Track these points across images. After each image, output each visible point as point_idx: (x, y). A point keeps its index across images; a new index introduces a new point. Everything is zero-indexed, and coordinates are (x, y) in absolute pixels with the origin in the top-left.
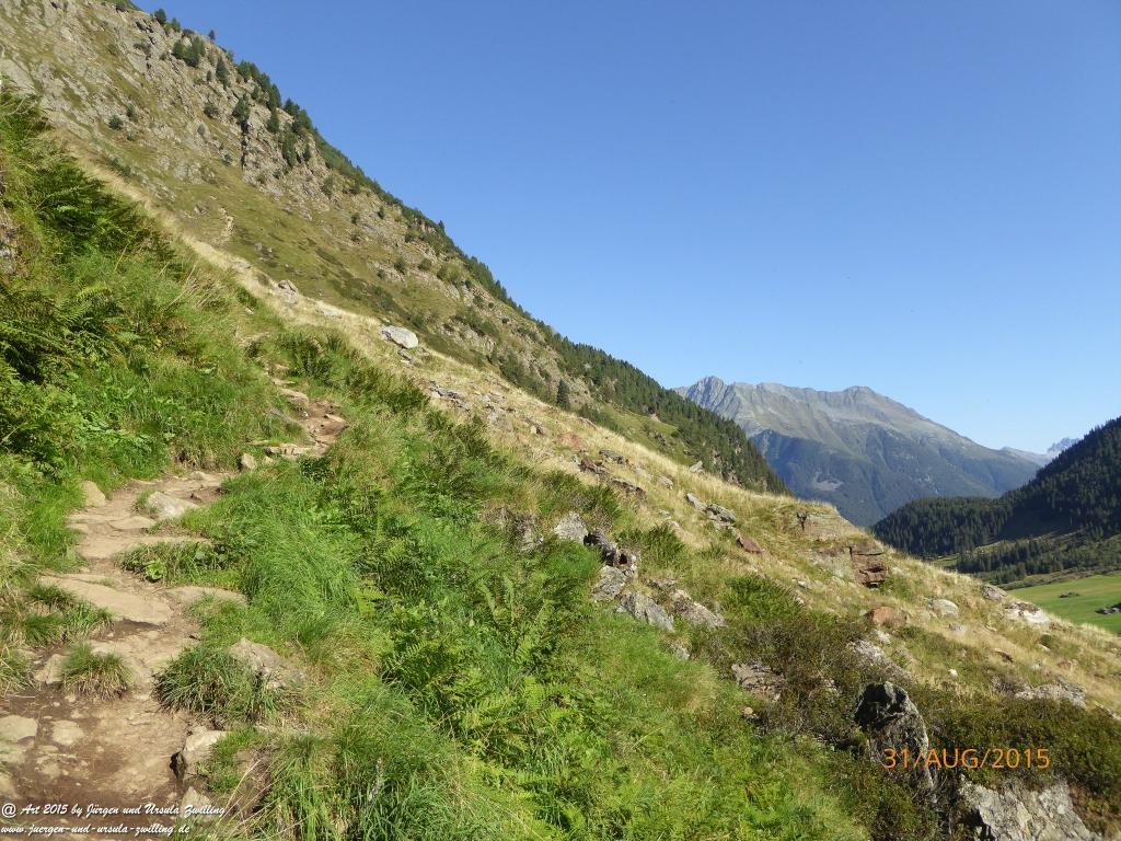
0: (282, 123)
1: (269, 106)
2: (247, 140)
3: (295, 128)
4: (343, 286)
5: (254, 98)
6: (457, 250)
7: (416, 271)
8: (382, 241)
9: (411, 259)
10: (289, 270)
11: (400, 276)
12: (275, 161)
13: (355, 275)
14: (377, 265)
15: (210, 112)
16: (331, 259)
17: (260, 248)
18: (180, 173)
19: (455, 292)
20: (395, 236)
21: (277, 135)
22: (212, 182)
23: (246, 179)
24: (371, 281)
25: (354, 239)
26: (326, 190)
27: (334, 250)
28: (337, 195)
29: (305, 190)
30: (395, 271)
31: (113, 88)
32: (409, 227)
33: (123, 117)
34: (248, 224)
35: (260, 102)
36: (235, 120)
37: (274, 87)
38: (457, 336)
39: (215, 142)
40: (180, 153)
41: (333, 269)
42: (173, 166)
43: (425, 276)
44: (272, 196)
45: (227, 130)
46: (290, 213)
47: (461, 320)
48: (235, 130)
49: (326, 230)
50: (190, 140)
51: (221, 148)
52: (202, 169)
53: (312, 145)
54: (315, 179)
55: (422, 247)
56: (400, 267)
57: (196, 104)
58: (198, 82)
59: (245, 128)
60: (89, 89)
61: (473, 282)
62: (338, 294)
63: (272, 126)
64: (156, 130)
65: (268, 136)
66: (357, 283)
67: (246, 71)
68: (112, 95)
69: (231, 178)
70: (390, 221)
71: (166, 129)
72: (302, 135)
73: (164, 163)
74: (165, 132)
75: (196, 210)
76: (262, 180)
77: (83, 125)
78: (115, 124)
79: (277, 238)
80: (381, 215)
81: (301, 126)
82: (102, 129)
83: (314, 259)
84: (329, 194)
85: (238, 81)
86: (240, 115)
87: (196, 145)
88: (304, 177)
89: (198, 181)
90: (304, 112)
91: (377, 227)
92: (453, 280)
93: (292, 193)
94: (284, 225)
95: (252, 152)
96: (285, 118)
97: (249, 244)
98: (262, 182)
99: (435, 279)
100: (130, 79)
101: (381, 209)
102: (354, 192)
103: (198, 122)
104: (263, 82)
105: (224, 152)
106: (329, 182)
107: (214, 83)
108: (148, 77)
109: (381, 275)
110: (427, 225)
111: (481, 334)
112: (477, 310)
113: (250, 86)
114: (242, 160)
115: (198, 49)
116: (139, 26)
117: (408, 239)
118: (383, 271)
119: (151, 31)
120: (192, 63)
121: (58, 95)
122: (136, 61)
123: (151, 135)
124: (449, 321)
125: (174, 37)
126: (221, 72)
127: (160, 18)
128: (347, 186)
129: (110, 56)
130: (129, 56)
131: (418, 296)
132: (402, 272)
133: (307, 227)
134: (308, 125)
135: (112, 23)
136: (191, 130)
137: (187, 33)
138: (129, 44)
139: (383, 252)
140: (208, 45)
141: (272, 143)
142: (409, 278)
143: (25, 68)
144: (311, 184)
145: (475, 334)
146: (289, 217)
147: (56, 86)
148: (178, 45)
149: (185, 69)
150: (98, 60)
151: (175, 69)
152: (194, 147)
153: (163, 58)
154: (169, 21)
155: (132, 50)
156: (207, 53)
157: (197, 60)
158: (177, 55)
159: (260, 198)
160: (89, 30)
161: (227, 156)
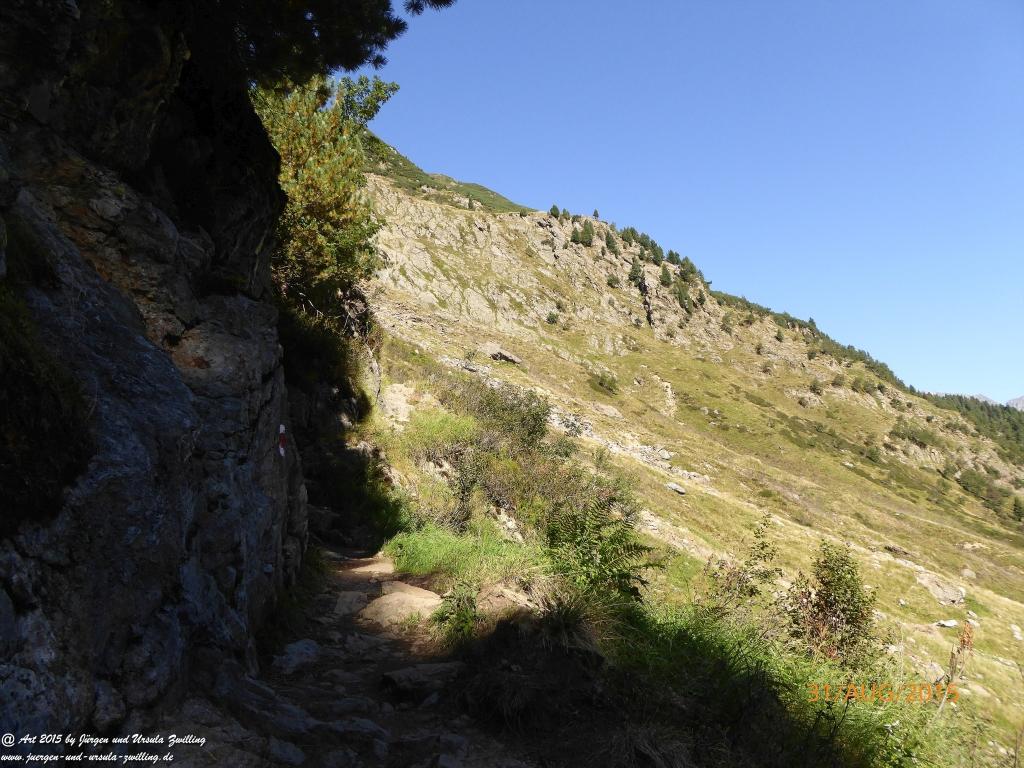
0: (672, 275)
1: (657, 263)
2: (648, 299)
3: (684, 276)
4: (793, 434)
5: (642, 259)
7: (831, 389)
8: (789, 365)
9: (823, 378)
10: (742, 430)
11: (818, 398)
12: (676, 312)
13: (787, 413)
14: (794, 393)
15: (612, 283)
16: (760, 402)
17: (707, 412)
18: (608, 349)
19: (871, 400)
20: (799, 357)
21: (672, 287)
22: (635, 349)
23: (657, 336)
24: (803, 416)
25: (766, 371)
26: (726, 328)
27: (754, 388)
28: (736, 330)
29: (708, 332)
30: (812, 395)
31: (540, 287)
33: (555, 311)
34: (686, 388)
35: (648, 260)
36: (633, 283)
37: (654, 243)
38: (902, 456)
39: (625, 310)
40: (604, 329)
41: (771, 414)
42: (602, 342)
43: (841, 391)
44: (683, 347)
45: (628, 294)
46: (704, 360)
47: (898, 435)
48: (636, 292)
49: (739, 368)
50: (607, 314)
51: (630, 314)
52: (624, 339)
53: (701, 287)
54: (713, 320)
55: (826, 359)
56: (814, 389)
57: (600, 280)
58: (597, 259)
59: (643, 289)
60: (526, 295)
63: (665, 281)
64: (578, 313)
65: (664, 291)
66: (797, 424)
67: (629, 236)
68: (542, 295)
69: (646, 340)
70: (788, 342)
71: (586, 310)
72: (691, 281)
73: (593, 342)
74: (586, 313)
75: (636, 383)
76: (670, 335)
77: (529, 328)
78: (552, 320)
79: (713, 396)
80: (779, 338)
81: (688, 273)
82: (543, 326)
84: (728, 331)
85: (625, 248)
86: (637, 279)
87: (613, 319)
88: (703, 321)
89: (625, 352)
90: (686, 259)
91: (779, 352)
92: (868, 390)
93: (697, 339)
94: (708, 377)
95: (655, 310)
96: (672, 268)
97: (695, 409)
98: (672, 336)
99: (851, 392)
100: (548, 274)
101: (779, 332)
102: (749, 322)
103: (607, 296)
104: (645, 242)
105: (634, 317)
106: (725, 319)
107: (609, 256)
108: (558, 267)
109: (802, 402)
111: (922, 445)
112: (903, 416)
113: (636, 249)
114: (649, 318)
115: (588, 227)
116: (541, 225)
117: (811, 356)
118: (803, 398)
119: (551, 226)
120: (588, 244)
121: (507, 307)
122: (546, 256)
123: (576, 319)
124: (887, 439)
125: (569, 227)
126: (610, 243)
127: (554, 213)
128: (742, 319)
129: (529, 259)
130: (540, 253)
131: (843, 417)
132: (818, 393)
133: (723, 371)
134: (692, 270)
135: (521, 228)
136: (604, 304)
137: (576, 219)
138: (538, 242)
139: (794, 377)
140: (595, 224)
141: (670, 297)
142: (826, 398)
143: (480, 291)
144: (712, 326)
145: (917, 448)
146: (705, 365)
147: (503, 300)
148: (575, 232)
149: (584, 251)
150: (523, 266)
151: (576, 253)
152: (610, 320)
153: (565, 247)
154: (561, 213)
155: (541, 247)
156: (596, 231)
157: (591, 240)
158: (575, 240)
159: (677, 354)
160: (510, 242)
161: (637, 320)
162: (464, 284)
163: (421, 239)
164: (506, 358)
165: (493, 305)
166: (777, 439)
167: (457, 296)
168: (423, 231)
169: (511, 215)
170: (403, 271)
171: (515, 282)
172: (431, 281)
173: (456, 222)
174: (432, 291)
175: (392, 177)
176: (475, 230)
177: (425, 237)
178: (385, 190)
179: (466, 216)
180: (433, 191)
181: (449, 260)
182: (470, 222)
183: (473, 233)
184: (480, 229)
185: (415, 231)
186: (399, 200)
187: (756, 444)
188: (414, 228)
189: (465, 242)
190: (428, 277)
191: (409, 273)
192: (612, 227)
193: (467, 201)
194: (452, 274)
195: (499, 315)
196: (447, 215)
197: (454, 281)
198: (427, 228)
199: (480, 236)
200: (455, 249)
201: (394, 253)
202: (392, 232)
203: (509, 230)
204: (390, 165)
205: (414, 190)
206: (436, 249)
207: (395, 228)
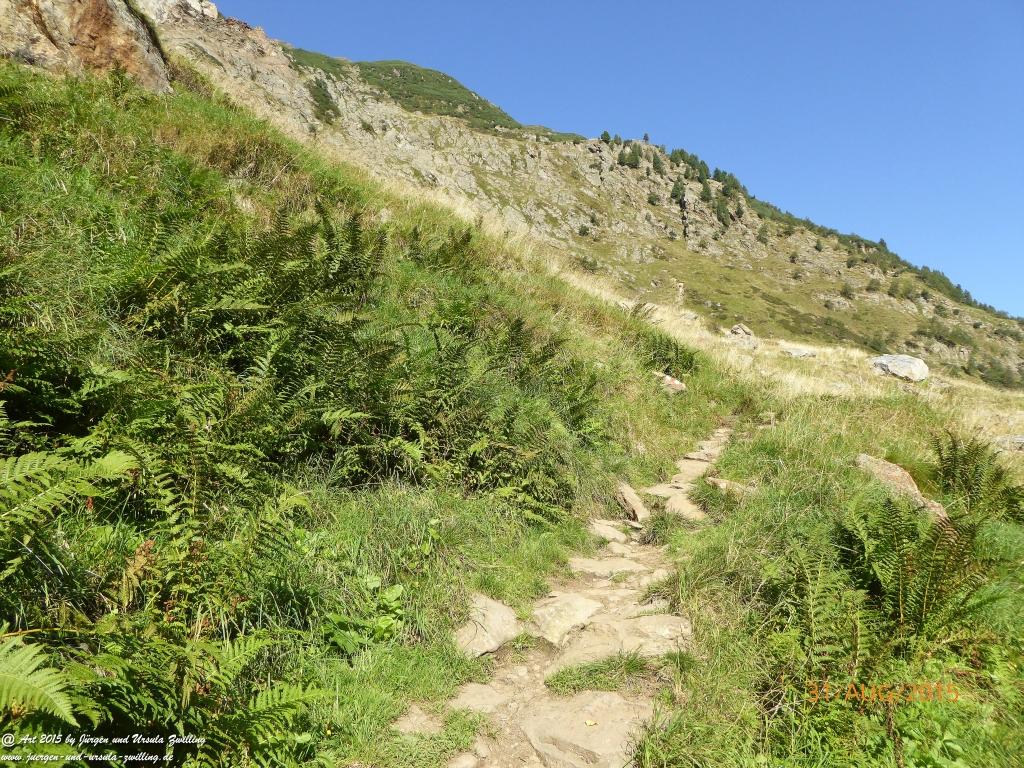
0: (713, 191)
1: (700, 180)
2: (686, 214)
3: (725, 193)
5: (686, 178)
6: (904, 263)
7: (864, 294)
8: (824, 272)
9: (857, 283)
11: (848, 303)
12: (712, 225)
13: (802, 311)
14: (822, 297)
15: (653, 201)
16: (776, 301)
17: (710, 305)
18: (636, 257)
19: (911, 307)
20: (836, 265)
21: (711, 202)
22: (662, 258)
23: (690, 248)
24: (820, 314)
25: (796, 277)
26: (762, 239)
27: (778, 292)
28: (773, 240)
29: (742, 243)
30: (842, 299)
31: (579, 204)
32: (849, 252)
33: (589, 225)
34: (697, 286)
35: (692, 179)
36: (674, 201)
37: (703, 163)
38: (923, 353)
39: (661, 224)
40: (634, 241)
41: (780, 309)
42: (630, 252)
43: (875, 297)
44: (714, 256)
45: (668, 211)
46: (731, 268)
47: (924, 334)
48: (676, 209)
49: (767, 275)
50: (641, 228)
51: (666, 228)
52: (653, 250)
53: (743, 202)
54: (750, 232)
55: (866, 269)
56: (846, 293)
57: (641, 197)
58: (640, 179)
59: (682, 204)
60: (562, 210)
61: (930, 291)
62: (788, 332)
63: (705, 197)
64: (614, 227)
65: (703, 206)
66: (806, 318)
67: (677, 157)
68: (578, 210)
69: (677, 250)
70: (828, 251)
71: (621, 224)
72: (733, 196)
73: (622, 252)
74: (621, 227)
75: (652, 284)
76: (703, 245)
77: (563, 239)
78: (584, 232)
79: (723, 293)
80: (818, 248)
81: (731, 188)
82: (574, 238)
83: (760, 304)
84: (764, 241)
85: (672, 168)
86: (678, 196)
87: (646, 231)
88: (739, 233)
89: (651, 260)
90: (731, 176)
91: (817, 261)
92: (907, 295)
93: (731, 250)
94: (728, 280)
95: (691, 223)
96: (715, 186)
97: (700, 303)
98: (704, 247)
99: (887, 297)
100: (590, 193)
101: (818, 242)
102: (789, 233)
103: (644, 212)
104: (692, 162)
105: (668, 230)
106: (764, 230)
107: (654, 176)
108: (602, 188)
109: (828, 305)
110: (867, 246)
111: (950, 344)
112: (940, 319)
113: (682, 169)
114: (685, 234)
115: (637, 152)
116: (592, 150)
117: (851, 264)
118: (829, 302)
119: (600, 151)
120: (634, 166)
121: (541, 221)
122: (593, 178)
123: (611, 233)
124: (911, 337)
125: (618, 150)
126: (657, 165)
127: (605, 139)
128: (781, 230)
129: (574, 181)
130: (587, 176)
131: (871, 319)
132: (850, 298)
133: (748, 276)
134: (736, 186)
135: (572, 155)
136: (640, 219)
137: (627, 143)
138: (586, 167)
139: (828, 283)
140: (644, 147)
141: (707, 211)
142: (858, 303)
143: (518, 209)
144: (747, 237)
145: (943, 346)
146: (732, 272)
147: (539, 215)
148: (621, 155)
149: (629, 171)
150: (566, 186)
151: (621, 174)
153: (611, 169)
154: (612, 138)
155: (589, 170)
156: (644, 154)
157: (637, 162)
158: (621, 163)
159: (704, 261)
160: (557, 166)
161: (671, 233)
163: (474, 166)
165: (529, 219)
168: (476, 159)
169: (564, 143)
171: (555, 201)
172: (473, 200)
173: (509, 151)
175: (467, 119)
176: (527, 157)
177: (477, 164)
178: (448, 125)
179: (520, 146)
180: (505, 130)
181: (494, 183)
182: (523, 150)
183: (525, 160)
184: (532, 156)
185: (468, 159)
186: (461, 134)
188: (467, 156)
189: (515, 168)
190: (470, 196)
192: (662, 151)
194: (494, 194)
195: (533, 228)
196: (502, 145)
197: (496, 200)
198: (480, 156)
199: (531, 162)
200: (504, 174)
201: (444, 177)
202: (446, 160)
203: (560, 156)
204: (468, 109)
205: (485, 129)
206: (486, 174)
207: (449, 157)
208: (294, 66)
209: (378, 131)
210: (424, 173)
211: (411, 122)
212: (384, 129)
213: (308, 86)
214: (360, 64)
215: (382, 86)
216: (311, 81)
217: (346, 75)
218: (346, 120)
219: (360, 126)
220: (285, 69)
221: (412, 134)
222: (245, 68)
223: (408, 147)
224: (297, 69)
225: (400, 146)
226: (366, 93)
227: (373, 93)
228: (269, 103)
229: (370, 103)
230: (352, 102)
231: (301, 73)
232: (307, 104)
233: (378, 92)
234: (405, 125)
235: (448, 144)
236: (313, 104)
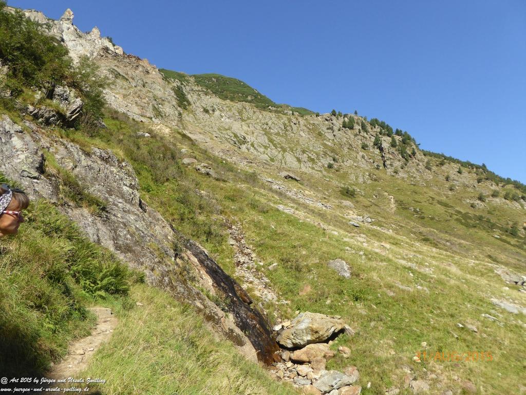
0: (397, 141)
1: (389, 135)
2: (384, 155)
3: (404, 142)
4: (463, 221)
5: (381, 134)
7: (491, 198)
8: (466, 186)
9: (486, 193)
10: (432, 219)
11: (483, 204)
12: (399, 161)
13: (462, 211)
15: (364, 147)
16: (446, 205)
17: (413, 210)
18: (361, 180)
19: (517, 205)
20: (472, 182)
21: (397, 148)
22: (375, 180)
23: (389, 174)
24: (472, 212)
25: (451, 190)
26: (428, 167)
27: (444, 199)
28: (434, 168)
29: (418, 170)
30: (479, 202)
31: (325, 150)
32: (477, 174)
33: (332, 162)
34: (402, 198)
35: (384, 135)
36: (376, 147)
37: (387, 125)
39: (371, 160)
40: (358, 171)
41: (452, 211)
42: (357, 177)
43: (497, 200)
44: (403, 178)
45: (373, 153)
46: (414, 185)
48: (377, 151)
49: (435, 189)
50: (360, 163)
51: (374, 162)
52: (369, 175)
53: (414, 147)
54: (421, 164)
55: (488, 183)
56: (481, 198)
57: (358, 145)
58: (356, 135)
59: (381, 149)
60: (316, 154)
63: (393, 145)
64: (345, 163)
65: (393, 150)
66: (467, 216)
67: (374, 123)
68: (325, 154)
69: (382, 175)
70: (465, 173)
71: (349, 161)
72: (408, 144)
73: (353, 177)
74: (349, 163)
75: (374, 197)
76: (396, 172)
77: (318, 171)
78: (330, 166)
79: (417, 202)
80: (460, 172)
81: (407, 139)
82: (325, 170)
83: (440, 209)
84: (430, 169)
85: (372, 129)
86: (378, 144)
87: (363, 165)
88: (415, 164)
89: (369, 182)
90: (406, 133)
91: (460, 179)
92: (514, 198)
93: (412, 174)
94: (416, 193)
95: (388, 160)
96: (398, 138)
97: (406, 209)
98: (397, 173)
99: (504, 200)
100: (329, 144)
101: (460, 169)
102: (442, 164)
103: (361, 154)
104: (383, 125)
105: (375, 164)
106: (428, 163)
107: (363, 133)
108: (335, 141)
109: (472, 206)
110: (477, 168)
113: (378, 129)
114: (384, 165)
115: (352, 120)
116: (327, 120)
117: (479, 181)
118: (473, 204)
119: (332, 120)
120: (351, 128)
121: (306, 161)
122: (329, 135)
123: (344, 166)
124: (525, 225)
125: (341, 120)
126: (364, 127)
127: (334, 114)
128: (438, 162)
129: (320, 137)
130: (326, 134)
131: (498, 213)
132: (483, 201)
133: (425, 190)
134: (409, 138)
135: (316, 122)
136: (359, 158)
137: (345, 116)
138: (325, 129)
139: (469, 192)
140: (356, 118)
141: (396, 153)
142: (488, 203)
143: (292, 154)
144: (420, 167)
146: (416, 187)
147: (304, 157)
148: (344, 122)
149: (349, 132)
150: (316, 140)
151: (345, 133)
152: (363, 166)
153: (339, 130)
154: (337, 113)
155: (327, 131)
156: (356, 121)
157: (353, 126)
158: (344, 126)
159: (399, 182)
160: (310, 129)
161: (377, 165)
162: (284, 150)
163: (264, 130)
164: (292, 178)
165: (299, 160)
166: (453, 223)
167: (280, 156)
168: (265, 126)
169: (311, 116)
170: (252, 145)
171: (311, 148)
172: (267, 149)
173: (282, 121)
174: (267, 154)
175: (254, 103)
176: (292, 124)
177: (266, 129)
178: (247, 107)
179: (287, 118)
180: (274, 109)
181: (277, 139)
182: (290, 120)
183: (291, 126)
184: (295, 124)
185: (261, 126)
186: (254, 112)
187: (440, 226)
189: (287, 130)
190: (266, 147)
191: (255, 146)
192: (365, 119)
193: (291, 112)
194: (278, 146)
195: (302, 165)
196: (278, 118)
197: (279, 149)
198: (267, 124)
199: (295, 127)
200: (281, 134)
201: (249, 137)
202: (249, 127)
203: (310, 123)
204: (253, 98)
205: (264, 108)
206: (271, 134)
207: (250, 125)
208: (165, 79)
209: (211, 112)
210: (239, 136)
211: (227, 107)
212: (213, 111)
213: (173, 89)
214: (194, 76)
215: (208, 87)
216: (174, 87)
217: (188, 81)
218: (194, 107)
219: (202, 110)
220: (160, 80)
221: (229, 113)
222: (139, 81)
223: (227, 120)
224: (166, 80)
225: (222, 120)
226: (199, 91)
227: (203, 91)
228: (156, 100)
229: (203, 97)
230: (195, 97)
231: (169, 82)
232: (173, 99)
233: (205, 90)
234: (225, 108)
235: (248, 118)
236: (176, 99)
